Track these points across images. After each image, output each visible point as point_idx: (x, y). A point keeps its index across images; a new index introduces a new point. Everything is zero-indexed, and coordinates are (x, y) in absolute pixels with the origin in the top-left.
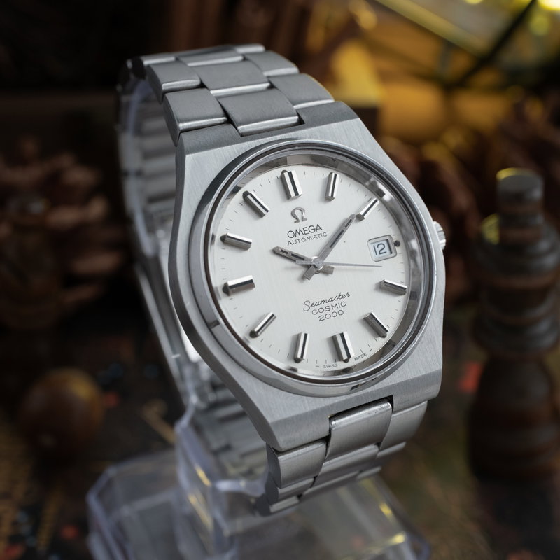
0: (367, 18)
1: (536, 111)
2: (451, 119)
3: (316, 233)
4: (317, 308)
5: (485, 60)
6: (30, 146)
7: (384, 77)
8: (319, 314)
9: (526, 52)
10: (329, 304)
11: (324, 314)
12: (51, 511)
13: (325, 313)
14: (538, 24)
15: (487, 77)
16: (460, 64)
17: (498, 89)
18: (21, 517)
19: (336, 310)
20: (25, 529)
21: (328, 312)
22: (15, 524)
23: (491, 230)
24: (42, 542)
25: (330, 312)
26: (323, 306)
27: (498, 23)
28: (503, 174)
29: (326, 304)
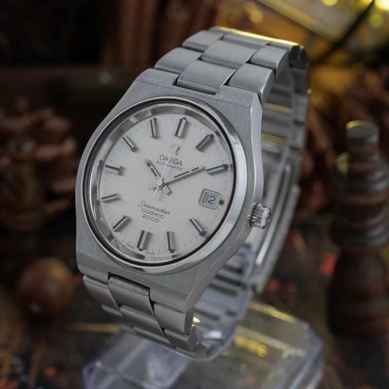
0: (256, 15)
1: (373, 81)
3: (176, 165)
5: (338, 45)
6: (22, 103)
9: (367, 39)
10: (154, 211)
11: (147, 215)
12: (37, 357)
14: (375, 20)
15: (340, 57)
16: (320, 47)
17: (348, 65)
18: (17, 361)
20: (20, 370)
22: (12, 366)
23: (342, 163)
24: (31, 379)
27: (344, 20)
28: (351, 125)
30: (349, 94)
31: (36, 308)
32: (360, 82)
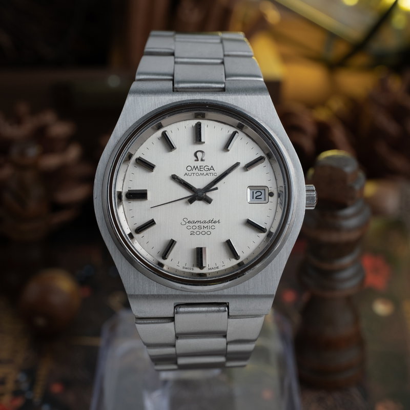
0: (273, 15)
1: (396, 85)
2: (334, 90)
3: (208, 172)
4: (191, 225)
5: (359, 47)
7: (285, 59)
8: (192, 230)
9: (389, 41)
11: (195, 231)
12: (43, 371)
13: (197, 230)
14: (398, 21)
15: (361, 59)
16: (340, 49)
18: (22, 377)
19: (206, 230)
20: (25, 386)
21: (199, 230)
22: (17, 382)
24: (36, 396)
25: (201, 231)
26: (197, 225)
27: (369, 19)
29: (199, 224)
30: (371, 99)
31: (40, 322)
32: (383, 86)
